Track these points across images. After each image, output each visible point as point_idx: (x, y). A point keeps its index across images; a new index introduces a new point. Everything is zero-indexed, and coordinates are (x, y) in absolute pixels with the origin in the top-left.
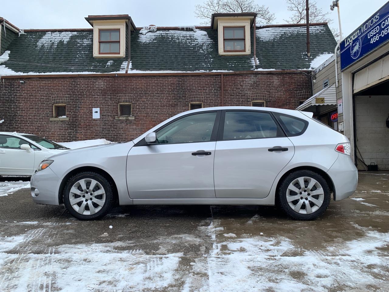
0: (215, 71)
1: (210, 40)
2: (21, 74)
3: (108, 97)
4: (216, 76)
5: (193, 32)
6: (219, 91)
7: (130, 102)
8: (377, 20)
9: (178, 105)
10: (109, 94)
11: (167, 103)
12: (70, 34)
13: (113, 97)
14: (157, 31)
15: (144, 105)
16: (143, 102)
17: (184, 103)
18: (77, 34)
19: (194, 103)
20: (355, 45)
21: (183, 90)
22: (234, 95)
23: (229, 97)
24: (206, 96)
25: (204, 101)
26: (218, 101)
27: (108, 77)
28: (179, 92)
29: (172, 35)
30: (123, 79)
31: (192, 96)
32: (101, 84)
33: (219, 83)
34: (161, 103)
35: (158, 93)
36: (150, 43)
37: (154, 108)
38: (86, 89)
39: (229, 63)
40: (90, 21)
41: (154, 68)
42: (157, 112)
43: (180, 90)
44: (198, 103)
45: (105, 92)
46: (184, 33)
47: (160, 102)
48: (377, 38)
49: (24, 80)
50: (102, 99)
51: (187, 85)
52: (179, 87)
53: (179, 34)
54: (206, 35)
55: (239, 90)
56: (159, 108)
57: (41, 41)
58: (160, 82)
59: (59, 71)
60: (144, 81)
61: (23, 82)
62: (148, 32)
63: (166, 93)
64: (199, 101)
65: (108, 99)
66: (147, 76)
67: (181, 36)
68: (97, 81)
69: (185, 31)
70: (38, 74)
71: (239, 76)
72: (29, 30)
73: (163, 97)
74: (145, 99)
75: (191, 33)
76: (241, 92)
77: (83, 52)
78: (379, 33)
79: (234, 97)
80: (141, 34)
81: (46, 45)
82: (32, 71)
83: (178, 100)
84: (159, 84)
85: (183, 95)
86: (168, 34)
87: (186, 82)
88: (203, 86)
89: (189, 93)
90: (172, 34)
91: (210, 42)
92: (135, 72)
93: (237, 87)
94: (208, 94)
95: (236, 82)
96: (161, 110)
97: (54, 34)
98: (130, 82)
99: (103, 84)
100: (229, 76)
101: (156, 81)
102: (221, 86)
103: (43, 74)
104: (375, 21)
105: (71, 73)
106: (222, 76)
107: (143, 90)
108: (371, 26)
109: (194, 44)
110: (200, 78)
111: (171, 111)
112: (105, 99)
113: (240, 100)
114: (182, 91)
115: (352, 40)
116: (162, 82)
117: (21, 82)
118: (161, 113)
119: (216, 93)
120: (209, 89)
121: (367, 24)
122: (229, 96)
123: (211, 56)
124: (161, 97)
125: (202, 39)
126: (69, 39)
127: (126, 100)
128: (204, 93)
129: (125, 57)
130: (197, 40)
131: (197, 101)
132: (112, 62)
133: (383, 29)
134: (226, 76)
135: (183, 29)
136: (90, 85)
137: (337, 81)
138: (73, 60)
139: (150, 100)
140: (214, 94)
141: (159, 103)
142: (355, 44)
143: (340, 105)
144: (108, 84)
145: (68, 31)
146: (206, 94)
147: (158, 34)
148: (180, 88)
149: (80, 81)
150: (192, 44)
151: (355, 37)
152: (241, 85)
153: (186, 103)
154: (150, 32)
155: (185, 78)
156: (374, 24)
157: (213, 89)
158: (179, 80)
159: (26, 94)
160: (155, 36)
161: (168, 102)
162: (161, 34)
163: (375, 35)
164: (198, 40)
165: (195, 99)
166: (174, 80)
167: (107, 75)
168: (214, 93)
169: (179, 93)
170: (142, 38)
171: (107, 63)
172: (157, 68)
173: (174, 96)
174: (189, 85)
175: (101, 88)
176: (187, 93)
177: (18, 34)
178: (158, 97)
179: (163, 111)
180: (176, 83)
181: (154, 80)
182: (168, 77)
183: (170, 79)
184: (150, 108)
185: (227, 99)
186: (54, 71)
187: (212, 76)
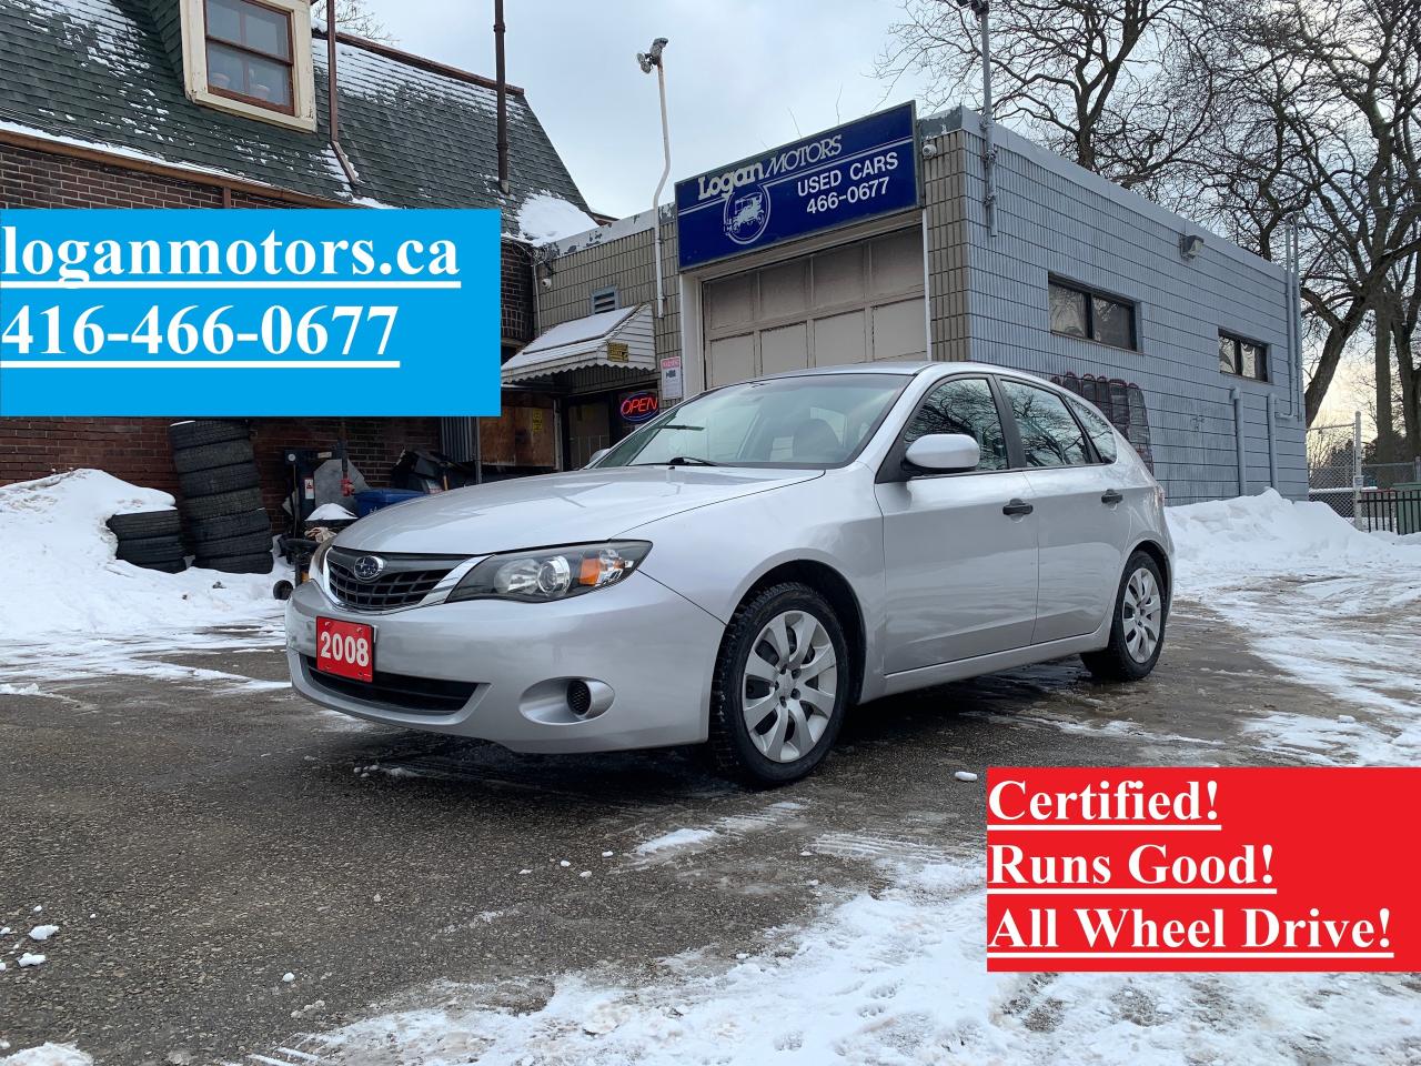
0: (195, 167)
1: (125, 20)
4: (198, 188)
8: (833, 153)
20: (745, 204)
39: (242, 146)
48: (831, 202)
78: (841, 190)
87: (48, 184)
91: (124, 27)
104: (823, 152)
106: (227, 195)
108: (809, 165)
109: (50, 12)
110: (123, 181)
115: (730, 187)
121: (794, 156)
123: (152, 94)
133: (857, 184)
134: (240, 197)
137: (660, 297)
142: (742, 200)
143: (672, 374)
150: (39, 11)
151: (745, 181)
155: (41, 165)
156: (820, 161)
158: (16, 169)
163: (826, 192)
187: (179, 185)
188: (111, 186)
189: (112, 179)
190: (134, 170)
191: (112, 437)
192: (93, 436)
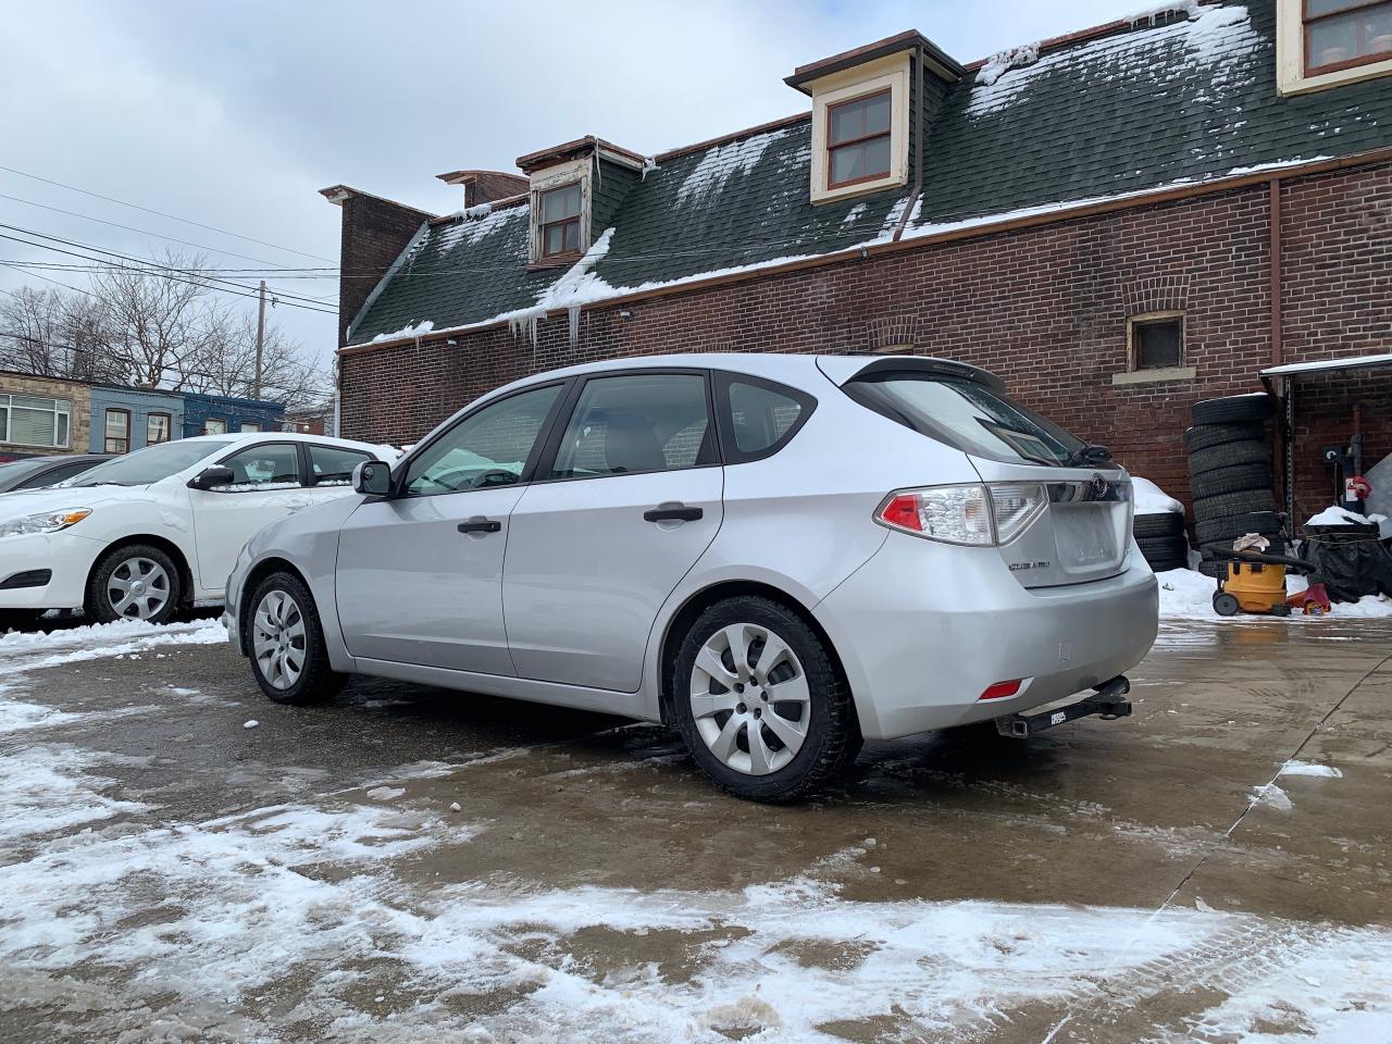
0: (1245, 170)
1: (1256, 40)
2: (625, 291)
3: (840, 334)
4: (1248, 191)
5: (1185, 23)
6: (1263, 253)
7: (906, 343)
9: (1078, 332)
10: (843, 322)
11: (1038, 331)
12: (765, 140)
13: (855, 332)
14: (1039, 57)
15: (953, 348)
16: (949, 336)
17: (1103, 323)
18: (783, 136)
19: (1149, 317)
21: (1102, 270)
22: (1334, 265)
23: (1312, 275)
24: (1200, 283)
25: (1190, 306)
26: (1256, 297)
27: (842, 264)
28: (1082, 280)
29: (1091, 60)
30: (886, 264)
31: (1139, 289)
32: (821, 291)
33: (1262, 218)
34: (1015, 334)
35: (1004, 298)
36: (1004, 110)
37: (988, 356)
38: (779, 316)
39: (1318, 123)
40: (802, 85)
41: (993, 203)
42: (1001, 367)
43: (1089, 273)
44: (1164, 315)
45: (833, 318)
46: (1144, 37)
47: (1010, 328)
49: (632, 308)
50: (824, 341)
51: (1118, 248)
52: (1084, 260)
53: (1126, 47)
54: (1241, 21)
55: (1361, 239)
56: (1008, 353)
57: (689, 182)
58: (1013, 254)
59: (711, 268)
60: (954, 258)
61: (628, 314)
62: (1007, 71)
63: (1034, 294)
64: (1168, 308)
65: (842, 339)
66: (966, 238)
67: (1132, 51)
68: (809, 284)
69: (1152, 28)
70: (661, 285)
71: (1364, 171)
72: (665, 155)
73: (1023, 307)
74: (959, 323)
75: (1175, 29)
76: (1373, 245)
77: (786, 193)
79: (1338, 272)
80: (982, 83)
81: (700, 189)
82: (649, 279)
83: (1078, 313)
84: (1007, 261)
85: (1101, 290)
86: (1080, 60)
87: (1112, 237)
88: (1189, 244)
89: (1127, 280)
90: (1093, 56)
91: (1250, 49)
92: (929, 230)
93: (1354, 224)
94: (1211, 275)
95: (1351, 203)
96: (1015, 359)
97: (726, 151)
98: (909, 272)
99: (827, 292)
100: (1312, 180)
101: (997, 254)
102: (1269, 231)
103: (672, 283)
105: (739, 270)
106: (1275, 187)
107: (950, 294)
109: (1178, 74)
110: (1173, 212)
111: (1053, 361)
112: (831, 341)
113: (1371, 282)
114: (1095, 278)
116: (1019, 252)
117: (623, 314)
118: (1013, 372)
119: (1249, 263)
120: (1211, 254)
122: (1310, 268)
123: (1239, 109)
124: (1015, 308)
125: (1218, 42)
126: (758, 158)
127: (896, 338)
128: (1188, 271)
129: (905, 183)
130: (1194, 55)
131: (1161, 309)
132: (861, 210)
134: (1294, 183)
135: (1143, 23)
136: (791, 298)
138: (753, 226)
139: (975, 327)
140: (1235, 271)
141: (1006, 335)
144: (841, 289)
145: (762, 133)
146: (1201, 276)
147: (1043, 70)
148: (1088, 266)
149: (764, 292)
150: (1169, 77)
152: (1371, 215)
153: (1111, 322)
154: (1012, 68)
155: (1110, 225)
157: (1234, 248)
158: (1087, 234)
159: (636, 348)
160: (1027, 78)
161: (1041, 324)
162: (1054, 65)
164: (1198, 50)
165: (1148, 303)
166: (1066, 238)
167: (839, 259)
168: (1237, 264)
169: (1083, 286)
170: (979, 101)
171: (845, 217)
172: (1004, 202)
173: (1065, 302)
174: (1125, 248)
175: (821, 303)
176: (1118, 281)
177: (640, 173)
178: (1005, 310)
179: (1020, 364)
180: (1073, 249)
181: (992, 250)
182: (1041, 230)
183: (1050, 234)
184: (975, 357)
185: (1298, 284)
186: (700, 270)
187: (1228, 195)
188: (1163, 221)
189: (1164, 214)
190: (1182, 198)
191: (1153, 447)
192: (1139, 448)
